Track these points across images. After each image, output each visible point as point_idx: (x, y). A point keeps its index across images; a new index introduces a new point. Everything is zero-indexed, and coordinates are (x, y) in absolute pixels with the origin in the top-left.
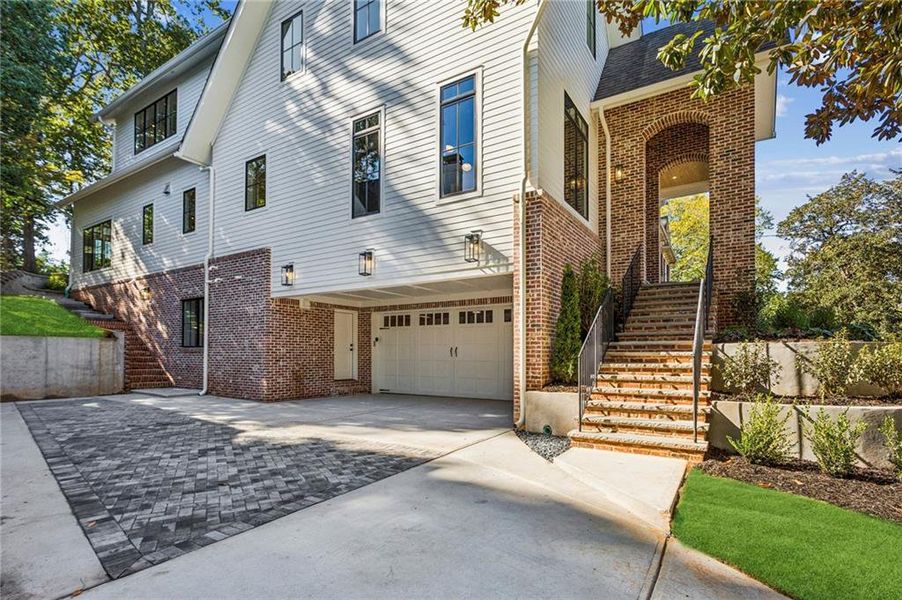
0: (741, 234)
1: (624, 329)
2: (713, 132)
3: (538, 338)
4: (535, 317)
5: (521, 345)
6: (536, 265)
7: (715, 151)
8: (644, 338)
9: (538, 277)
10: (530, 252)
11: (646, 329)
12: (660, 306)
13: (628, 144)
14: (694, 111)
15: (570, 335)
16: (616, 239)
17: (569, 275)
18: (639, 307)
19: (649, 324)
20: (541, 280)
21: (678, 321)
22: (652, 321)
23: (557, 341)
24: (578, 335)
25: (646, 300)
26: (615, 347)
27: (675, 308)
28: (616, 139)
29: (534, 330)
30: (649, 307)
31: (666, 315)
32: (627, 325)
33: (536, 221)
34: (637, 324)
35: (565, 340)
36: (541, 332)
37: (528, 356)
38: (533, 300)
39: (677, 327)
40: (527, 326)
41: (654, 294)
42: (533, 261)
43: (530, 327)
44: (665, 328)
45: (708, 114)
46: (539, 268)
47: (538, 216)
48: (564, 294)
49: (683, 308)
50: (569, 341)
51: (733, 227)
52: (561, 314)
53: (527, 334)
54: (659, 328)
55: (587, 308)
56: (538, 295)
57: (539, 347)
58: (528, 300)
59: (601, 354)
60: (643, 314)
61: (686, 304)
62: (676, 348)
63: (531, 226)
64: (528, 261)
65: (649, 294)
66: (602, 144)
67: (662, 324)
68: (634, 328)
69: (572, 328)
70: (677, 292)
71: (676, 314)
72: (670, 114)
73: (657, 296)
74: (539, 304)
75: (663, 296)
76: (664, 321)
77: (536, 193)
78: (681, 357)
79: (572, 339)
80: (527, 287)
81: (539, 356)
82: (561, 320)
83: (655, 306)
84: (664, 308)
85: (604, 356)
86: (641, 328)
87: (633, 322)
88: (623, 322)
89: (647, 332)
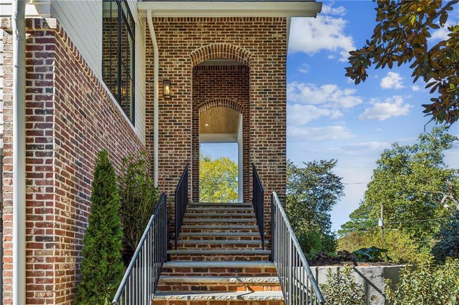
0: (275, 165)
1: (176, 246)
2: (253, 69)
3: (48, 259)
4: (44, 225)
5: (14, 270)
6: (44, 140)
7: (254, 87)
8: (199, 257)
9: (49, 162)
10: (33, 119)
11: (200, 246)
12: (209, 223)
13: (177, 63)
14: (237, 47)
15: (105, 255)
16: (164, 155)
17: (104, 169)
18: (189, 223)
19: (202, 242)
20: (54, 166)
21: (231, 239)
22: (205, 239)
23: (86, 263)
24: (118, 255)
25: (195, 217)
26: (170, 270)
27: (226, 226)
28: (164, 54)
29: (40, 246)
30: (199, 223)
31: (217, 233)
32: (180, 242)
33: (44, 69)
34: (188, 241)
35: (97, 262)
36: (54, 249)
37: (28, 288)
38: (39, 197)
39: (231, 245)
40: (28, 239)
41: (202, 212)
42: (41, 133)
43: (33, 241)
44: (220, 246)
45: (250, 53)
46: (50, 147)
47: (49, 62)
48: (96, 193)
49: (232, 226)
50: (104, 264)
51: (269, 158)
52: (92, 224)
53: (28, 253)
54: (213, 246)
55: (132, 219)
56: (48, 190)
57: (50, 274)
58: (28, 197)
59: (152, 280)
60: (194, 231)
61: (235, 223)
62: (244, 272)
63: (35, 77)
64: (28, 133)
65: (197, 212)
66: (150, 56)
67: (214, 241)
68: (187, 246)
69: (109, 244)
70: (223, 212)
71: (227, 233)
72: (217, 44)
73: (204, 214)
74: (51, 204)
75: (210, 214)
76: (217, 239)
77: (45, 23)
78: (253, 284)
79: (109, 260)
80: (28, 175)
81: (49, 288)
82: (92, 233)
83: (205, 223)
84: (214, 226)
85: (156, 282)
86: (194, 246)
87: (185, 240)
88: (175, 238)
89: (201, 251)
